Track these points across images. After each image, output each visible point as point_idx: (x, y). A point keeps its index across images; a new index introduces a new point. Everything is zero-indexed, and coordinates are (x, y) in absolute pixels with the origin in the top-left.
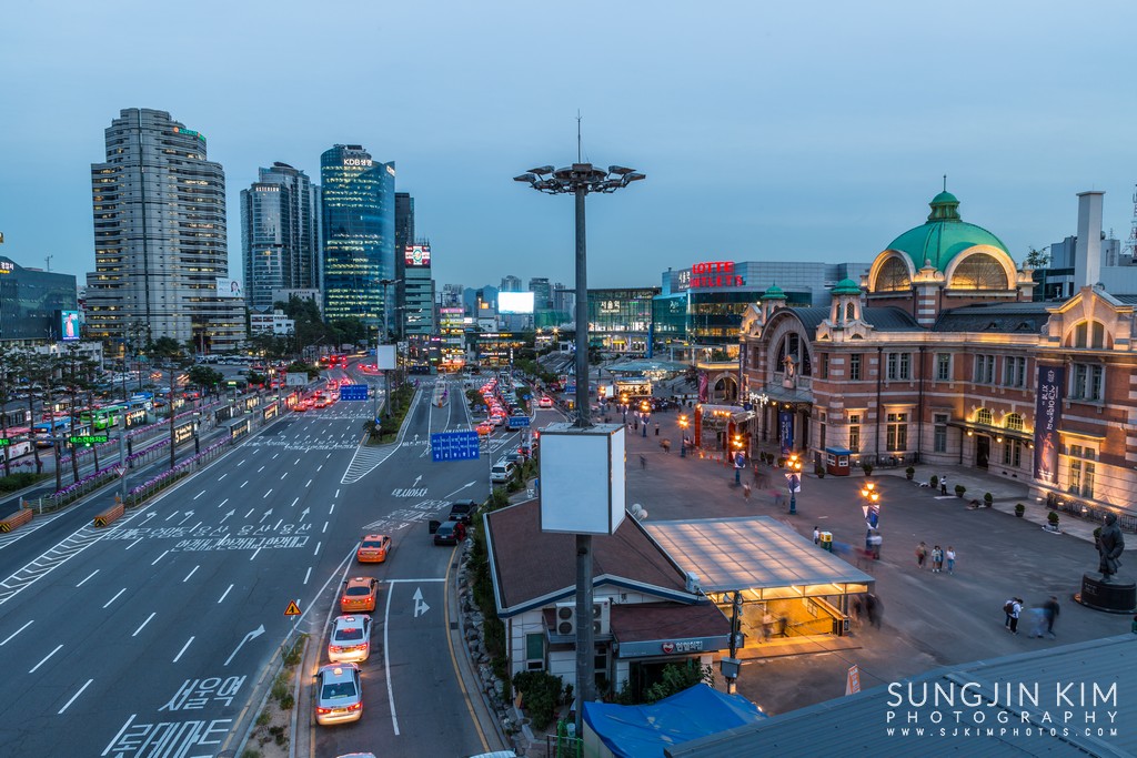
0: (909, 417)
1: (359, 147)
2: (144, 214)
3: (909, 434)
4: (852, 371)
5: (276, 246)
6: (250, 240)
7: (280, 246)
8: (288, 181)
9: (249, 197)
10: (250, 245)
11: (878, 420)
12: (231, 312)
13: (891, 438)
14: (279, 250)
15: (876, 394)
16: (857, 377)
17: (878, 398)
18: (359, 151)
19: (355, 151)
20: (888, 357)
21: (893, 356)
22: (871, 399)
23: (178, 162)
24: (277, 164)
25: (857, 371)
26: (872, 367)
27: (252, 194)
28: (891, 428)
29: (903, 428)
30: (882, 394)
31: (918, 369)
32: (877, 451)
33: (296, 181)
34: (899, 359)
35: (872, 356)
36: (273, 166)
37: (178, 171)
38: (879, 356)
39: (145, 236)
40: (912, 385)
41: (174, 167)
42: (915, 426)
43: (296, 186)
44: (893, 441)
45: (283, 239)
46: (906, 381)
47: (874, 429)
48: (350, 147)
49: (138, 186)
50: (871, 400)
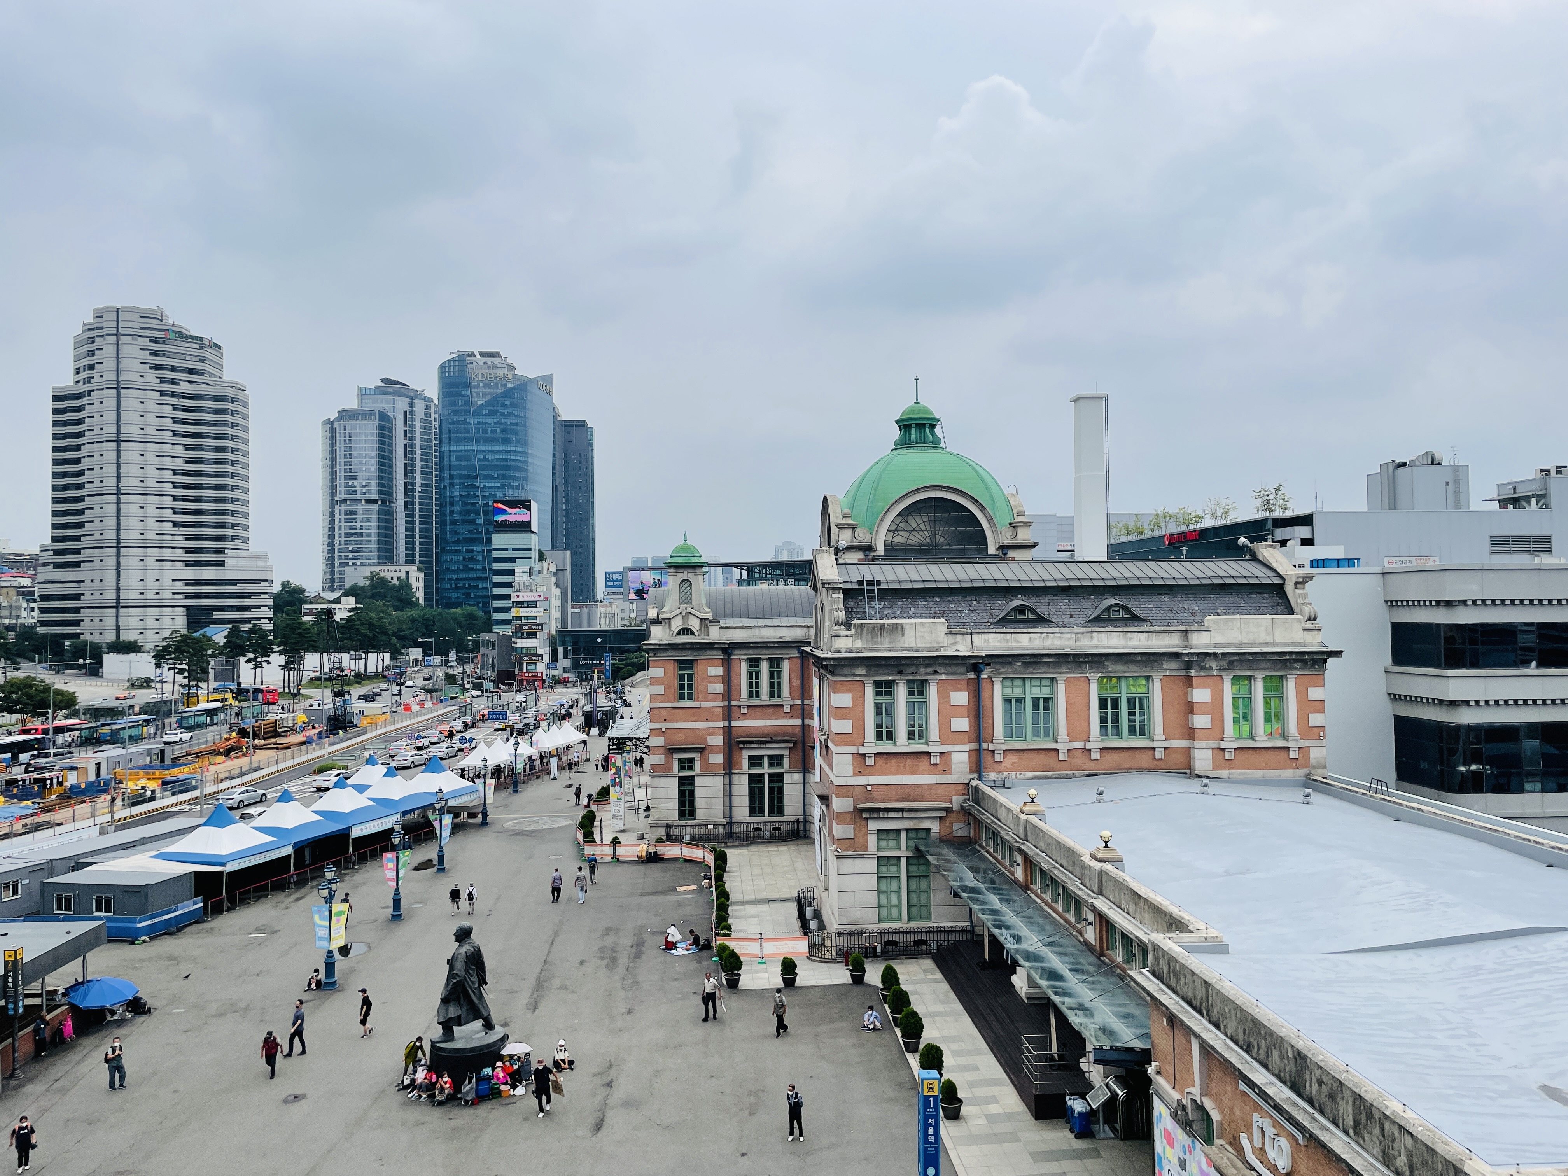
0: (786, 762)
1: (496, 355)
2: (118, 457)
3: (787, 789)
4: (682, 687)
5: (369, 501)
6: (333, 494)
7: (375, 501)
8: (402, 404)
9: (333, 430)
10: (333, 500)
11: (729, 768)
12: (247, 602)
13: (755, 795)
14: (375, 507)
15: (721, 724)
16: (691, 698)
17: (728, 732)
18: (496, 360)
19: (489, 360)
20: (744, 666)
21: (754, 663)
22: (712, 731)
23: (173, 382)
24: (386, 381)
25: (691, 687)
26: (712, 680)
27: (336, 425)
28: (755, 780)
29: (777, 779)
30: (734, 723)
31: (797, 683)
32: (731, 817)
33: (412, 405)
34: (765, 668)
35: (712, 663)
36: (380, 384)
37: (173, 395)
38: (727, 663)
39: (118, 489)
40: (787, 710)
41: (168, 387)
42: (798, 777)
43: (412, 413)
44: (761, 800)
45: (381, 492)
46: (776, 701)
47: (719, 780)
48: (483, 355)
49: (112, 417)
50: (712, 734)
